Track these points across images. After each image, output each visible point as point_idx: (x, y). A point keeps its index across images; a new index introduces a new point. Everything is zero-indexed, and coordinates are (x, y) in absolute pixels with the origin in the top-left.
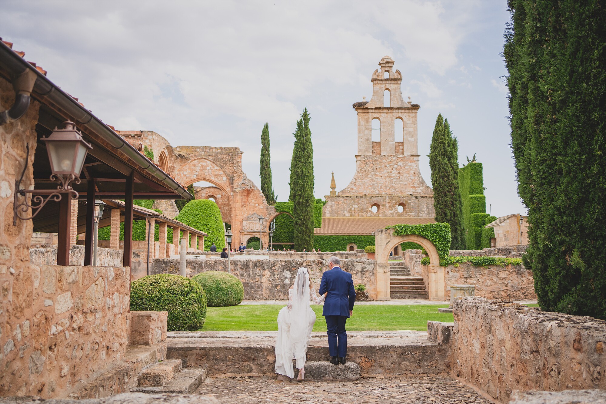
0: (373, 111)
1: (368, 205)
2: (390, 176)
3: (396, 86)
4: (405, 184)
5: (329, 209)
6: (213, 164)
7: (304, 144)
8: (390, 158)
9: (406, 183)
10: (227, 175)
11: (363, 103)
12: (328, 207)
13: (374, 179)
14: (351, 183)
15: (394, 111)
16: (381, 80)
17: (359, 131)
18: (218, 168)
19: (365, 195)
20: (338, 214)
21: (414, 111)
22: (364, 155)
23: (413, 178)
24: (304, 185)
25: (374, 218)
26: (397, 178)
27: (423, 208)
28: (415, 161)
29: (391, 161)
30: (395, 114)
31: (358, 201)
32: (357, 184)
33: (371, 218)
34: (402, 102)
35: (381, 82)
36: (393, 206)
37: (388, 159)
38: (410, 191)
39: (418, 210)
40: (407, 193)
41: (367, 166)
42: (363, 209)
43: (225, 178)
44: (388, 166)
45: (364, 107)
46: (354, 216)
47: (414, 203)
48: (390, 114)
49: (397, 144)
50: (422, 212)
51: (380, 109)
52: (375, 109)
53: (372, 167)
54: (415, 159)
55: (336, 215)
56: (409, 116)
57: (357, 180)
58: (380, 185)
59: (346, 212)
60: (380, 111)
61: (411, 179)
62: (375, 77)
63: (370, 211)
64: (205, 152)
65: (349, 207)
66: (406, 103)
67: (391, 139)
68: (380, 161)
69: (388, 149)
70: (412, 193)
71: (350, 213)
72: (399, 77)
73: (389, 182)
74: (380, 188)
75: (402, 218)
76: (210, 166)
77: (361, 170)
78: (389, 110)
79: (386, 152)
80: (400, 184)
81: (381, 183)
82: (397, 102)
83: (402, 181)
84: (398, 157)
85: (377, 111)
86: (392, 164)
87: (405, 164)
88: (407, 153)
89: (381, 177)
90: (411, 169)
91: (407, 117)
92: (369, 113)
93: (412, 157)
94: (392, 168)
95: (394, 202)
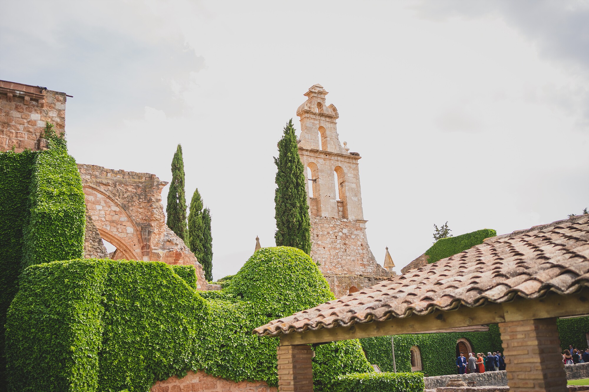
0: (308, 154)
2: (335, 248)
3: (332, 125)
4: (353, 261)
6: (108, 200)
8: (333, 222)
9: (353, 258)
10: (136, 224)
15: (333, 158)
16: (314, 114)
18: (117, 209)
21: (354, 161)
23: (361, 251)
26: (343, 250)
28: (361, 229)
29: (334, 227)
34: (341, 147)
35: (314, 117)
36: (343, 292)
37: (330, 222)
38: (360, 270)
40: (357, 273)
43: (130, 230)
44: (331, 232)
48: (328, 162)
51: (317, 152)
52: (312, 151)
54: (361, 225)
56: (350, 167)
58: (324, 260)
60: (317, 155)
61: (359, 254)
62: (307, 109)
64: (91, 175)
66: (343, 150)
67: (332, 195)
68: (322, 225)
69: (330, 209)
70: (362, 274)
72: (334, 113)
73: (334, 256)
74: (323, 264)
76: (103, 203)
78: (326, 156)
79: (327, 212)
80: (347, 260)
81: (325, 257)
82: (334, 147)
83: (350, 255)
84: (342, 221)
85: (312, 154)
86: (335, 231)
87: (350, 232)
88: (351, 217)
89: (324, 248)
90: (358, 240)
91: (348, 168)
92: (303, 155)
93: (357, 223)
94: (336, 236)
95: (345, 286)
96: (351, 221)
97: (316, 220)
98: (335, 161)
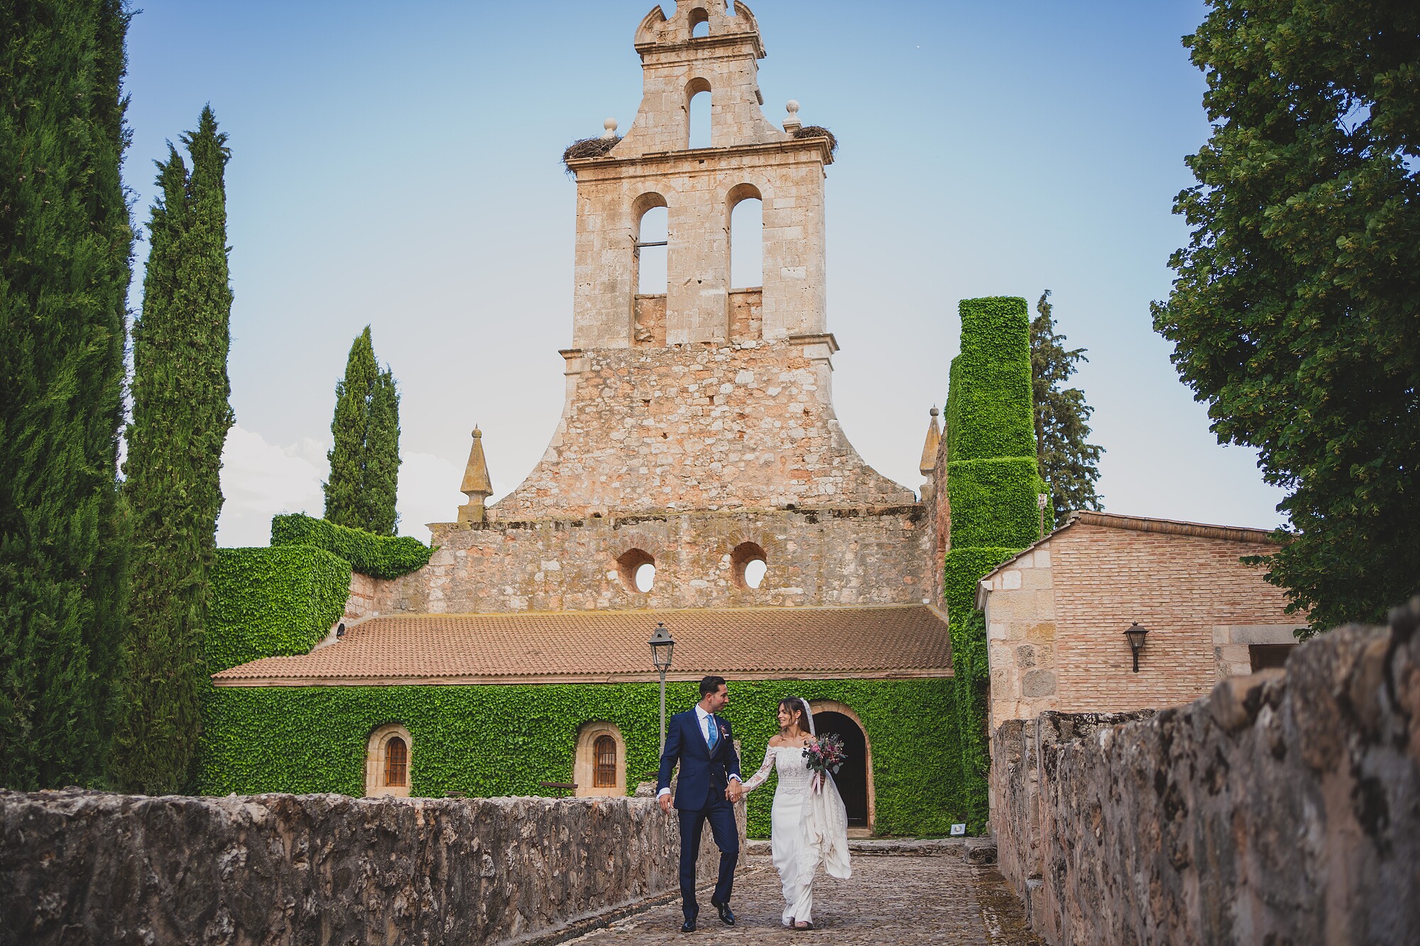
0: (639, 170)
1: (601, 556)
2: (702, 431)
3: (734, 66)
4: (767, 464)
5: (444, 580)
7: (173, 264)
8: (703, 357)
9: (768, 456)
11: (597, 141)
12: (439, 571)
13: (634, 444)
14: (540, 468)
15: (724, 164)
16: (673, 49)
17: (582, 252)
19: (598, 515)
20: (477, 600)
21: (803, 156)
22: (598, 351)
23: (799, 433)
24: (151, 445)
25: (624, 612)
26: (730, 436)
27: (841, 563)
28: (808, 363)
29: (706, 369)
30: (729, 175)
31: (563, 541)
32: (565, 471)
33: (613, 612)
34: (758, 124)
35: (672, 57)
36: (709, 560)
37: (694, 358)
38: (788, 490)
39: (820, 575)
40: (774, 502)
41: (607, 392)
42: (580, 576)
44: (692, 388)
45: (600, 159)
46: (545, 606)
47: (803, 541)
48: (703, 181)
49: (738, 299)
50: (836, 584)
51: (662, 158)
52: (647, 160)
53: (626, 396)
54: (811, 351)
55: (469, 604)
56: (785, 178)
57: (567, 454)
58: (658, 470)
59: (509, 590)
60: (666, 168)
61: (793, 441)
62: (649, 38)
63: (608, 582)
65: (523, 571)
66: (772, 129)
67: (708, 277)
68: (663, 370)
69: (696, 320)
70: (794, 500)
71: (525, 593)
72: (746, 27)
73: (697, 458)
74: (657, 482)
75: (748, 609)
77: (581, 410)
78: (701, 162)
79: (686, 331)
80: (742, 464)
81: (664, 462)
82: (736, 129)
83: (754, 450)
84: (738, 347)
85: (651, 169)
86: (709, 381)
87: (765, 378)
88: (774, 332)
89: (665, 436)
90: (791, 397)
91: (778, 183)
92: (620, 178)
93: (793, 347)
94: (711, 398)
95: (715, 542)
96: (772, 342)
97: (643, 359)
98: (731, 172)
